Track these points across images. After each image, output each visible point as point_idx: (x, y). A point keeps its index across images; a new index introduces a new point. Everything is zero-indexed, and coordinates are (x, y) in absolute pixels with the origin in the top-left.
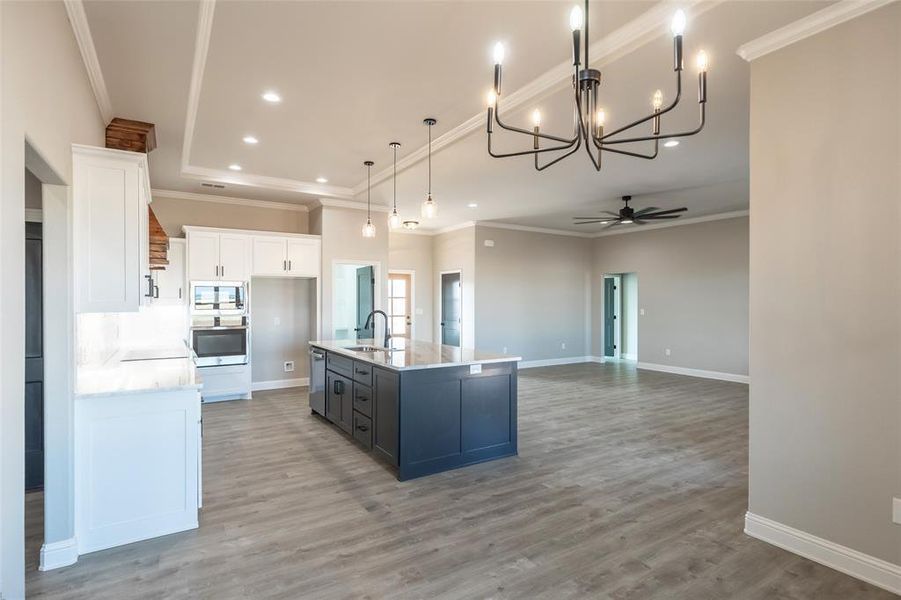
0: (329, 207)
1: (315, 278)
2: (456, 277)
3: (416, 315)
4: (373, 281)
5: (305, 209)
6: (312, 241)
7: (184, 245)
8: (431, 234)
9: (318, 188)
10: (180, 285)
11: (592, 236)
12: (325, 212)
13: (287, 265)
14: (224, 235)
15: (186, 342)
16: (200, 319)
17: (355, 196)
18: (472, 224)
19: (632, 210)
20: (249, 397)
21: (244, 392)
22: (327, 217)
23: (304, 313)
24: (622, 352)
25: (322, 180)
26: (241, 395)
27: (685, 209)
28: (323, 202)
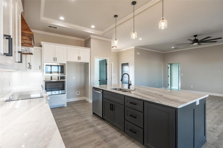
0: (93, 38)
1: (89, 63)
2: (127, 64)
3: (114, 76)
4: (106, 64)
5: (83, 40)
6: (87, 50)
7: (41, 50)
8: (118, 51)
9: (91, 30)
10: (40, 65)
11: (164, 53)
12: (92, 40)
13: (79, 58)
14: (56, 46)
15: (42, 86)
16: (47, 77)
17: (102, 34)
18: (133, 47)
19: (198, 40)
20: (66, 106)
21: (64, 104)
22: (92, 42)
23: (83, 75)
24: (171, 86)
25: (93, 27)
26: (63, 105)
27: (221, 38)
28: (92, 36)
